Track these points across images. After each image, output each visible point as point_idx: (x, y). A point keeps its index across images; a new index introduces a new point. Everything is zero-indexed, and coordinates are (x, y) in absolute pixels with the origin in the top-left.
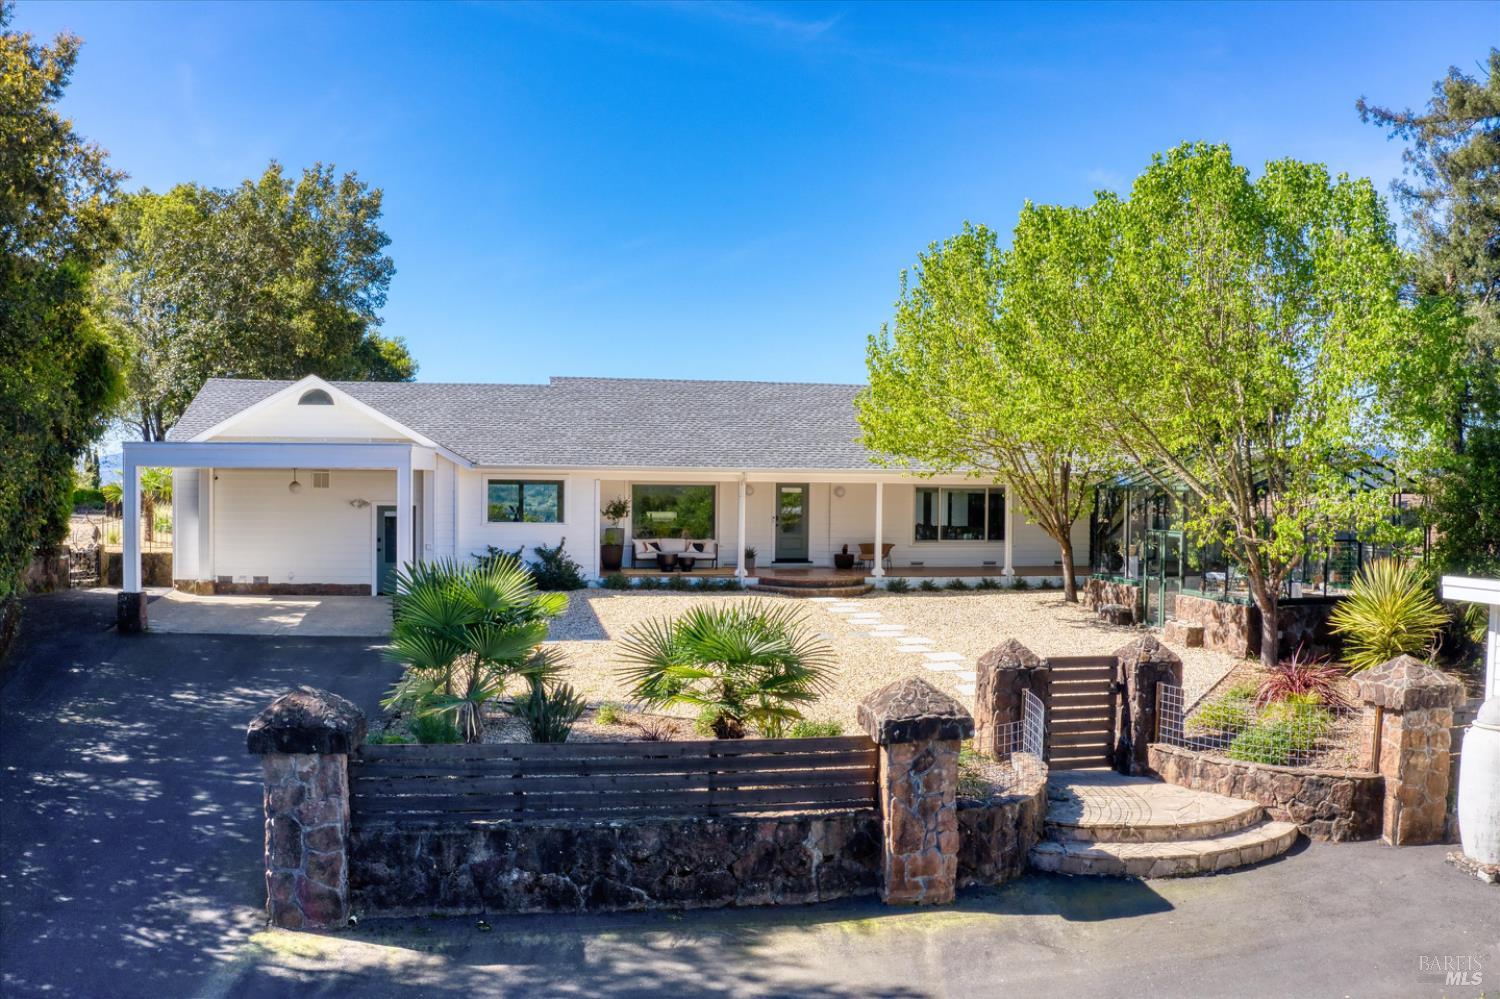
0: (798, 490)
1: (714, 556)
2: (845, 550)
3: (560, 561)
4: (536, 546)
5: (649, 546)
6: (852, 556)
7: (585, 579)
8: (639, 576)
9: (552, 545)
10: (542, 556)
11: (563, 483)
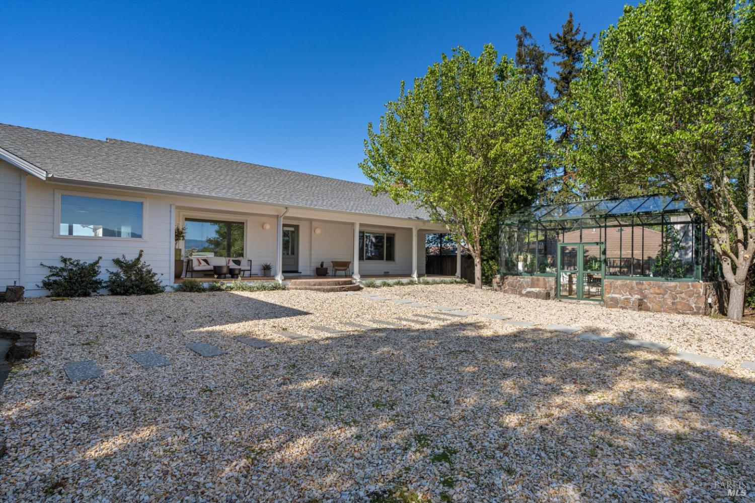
0: (292, 229)
1: (249, 268)
2: (322, 265)
3: (140, 270)
4: (115, 258)
5: (202, 262)
6: (326, 269)
7: (161, 285)
8: (208, 282)
9: (131, 257)
10: (121, 267)
11: (142, 203)
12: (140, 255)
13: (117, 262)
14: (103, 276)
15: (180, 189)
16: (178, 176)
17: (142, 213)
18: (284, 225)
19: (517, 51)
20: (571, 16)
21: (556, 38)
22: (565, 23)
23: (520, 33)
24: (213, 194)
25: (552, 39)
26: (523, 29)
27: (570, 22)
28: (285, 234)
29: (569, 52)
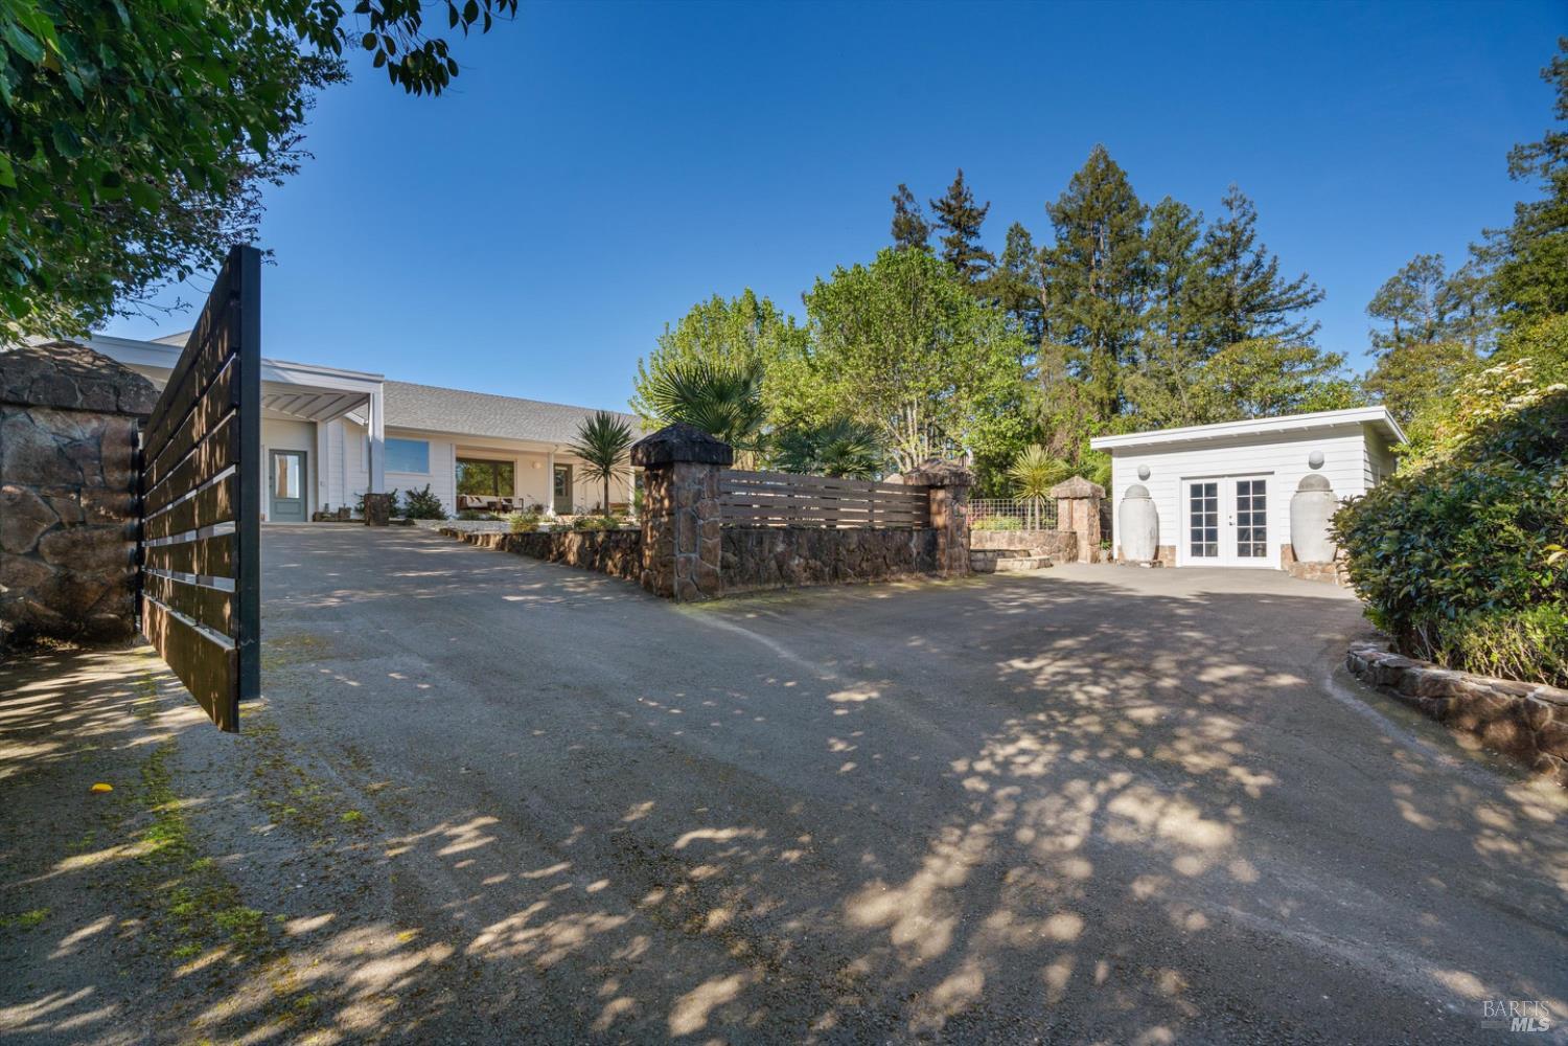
0: (565, 468)
1: (521, 506)
3: (429, 500)
4: (409, 490)
5: (475, 499)
7: (446, 511)
9: (421, 489)
10: (414, 497)
11: (427, 443)
12: (428, 488)
13: (410, 493)
14: (401, 504)
15: (459, 429)
16: (453, 418)
17: (428, 456)
18: (555, 465)
19: (893, 219)
20: (960, 174)
21: (939, 204)
22: (952, 184)
23: (898, 194)
24: (488, 434)
25: (934, 207)
26: (902, 188)
27: (958, 183)
28: (556, 473)
29: (957, 225)
